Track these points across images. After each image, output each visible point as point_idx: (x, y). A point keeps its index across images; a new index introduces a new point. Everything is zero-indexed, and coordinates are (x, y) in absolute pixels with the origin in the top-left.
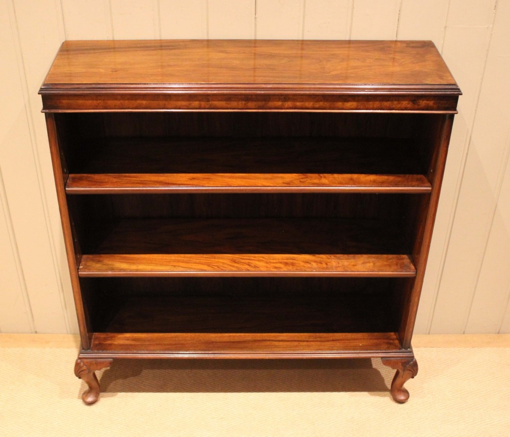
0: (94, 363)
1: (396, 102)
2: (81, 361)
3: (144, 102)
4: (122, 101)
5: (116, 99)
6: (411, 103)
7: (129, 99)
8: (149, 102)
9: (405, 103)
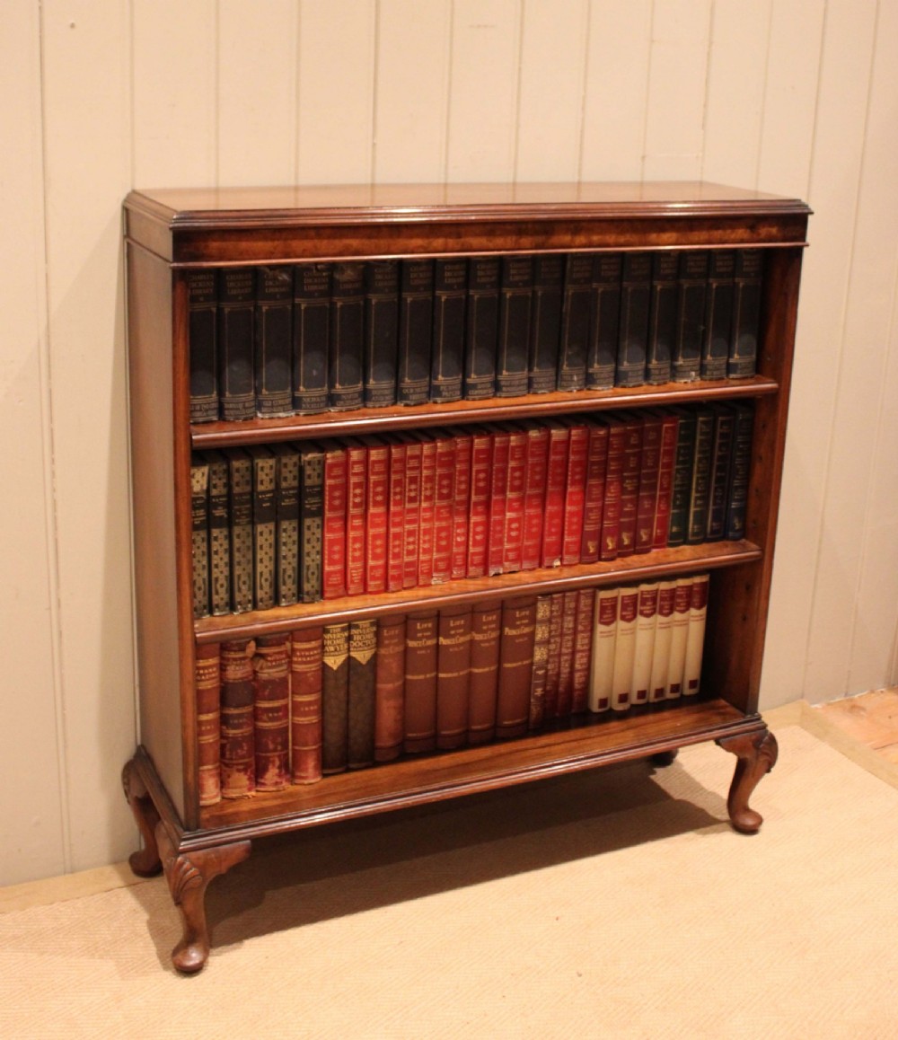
0: (213, 856)
1: (729, 231)
2: (186, 859)
3: (354, 243)
4: (316, 241)
5: (307, 238)
6: (748, 231)
7: (329, 237)
8: (363, 241)
9: (741, 233)
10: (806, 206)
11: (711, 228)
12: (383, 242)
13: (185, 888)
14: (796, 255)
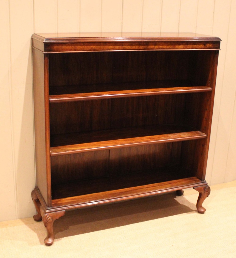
0: (55, 214)
1: (198, 45)
2: (48, 215)
3: (94, 47)
4: (83, 46)
5: (81, 45)
6: (204, 45)
7: (87, 45)
8: (96, 46)
9: (202, 46)
10: (220, 39)
11: (193, 44)
12: (102, 47)
13: (47, 222)
14: (217, 52)
